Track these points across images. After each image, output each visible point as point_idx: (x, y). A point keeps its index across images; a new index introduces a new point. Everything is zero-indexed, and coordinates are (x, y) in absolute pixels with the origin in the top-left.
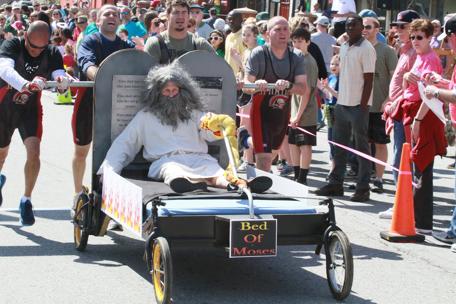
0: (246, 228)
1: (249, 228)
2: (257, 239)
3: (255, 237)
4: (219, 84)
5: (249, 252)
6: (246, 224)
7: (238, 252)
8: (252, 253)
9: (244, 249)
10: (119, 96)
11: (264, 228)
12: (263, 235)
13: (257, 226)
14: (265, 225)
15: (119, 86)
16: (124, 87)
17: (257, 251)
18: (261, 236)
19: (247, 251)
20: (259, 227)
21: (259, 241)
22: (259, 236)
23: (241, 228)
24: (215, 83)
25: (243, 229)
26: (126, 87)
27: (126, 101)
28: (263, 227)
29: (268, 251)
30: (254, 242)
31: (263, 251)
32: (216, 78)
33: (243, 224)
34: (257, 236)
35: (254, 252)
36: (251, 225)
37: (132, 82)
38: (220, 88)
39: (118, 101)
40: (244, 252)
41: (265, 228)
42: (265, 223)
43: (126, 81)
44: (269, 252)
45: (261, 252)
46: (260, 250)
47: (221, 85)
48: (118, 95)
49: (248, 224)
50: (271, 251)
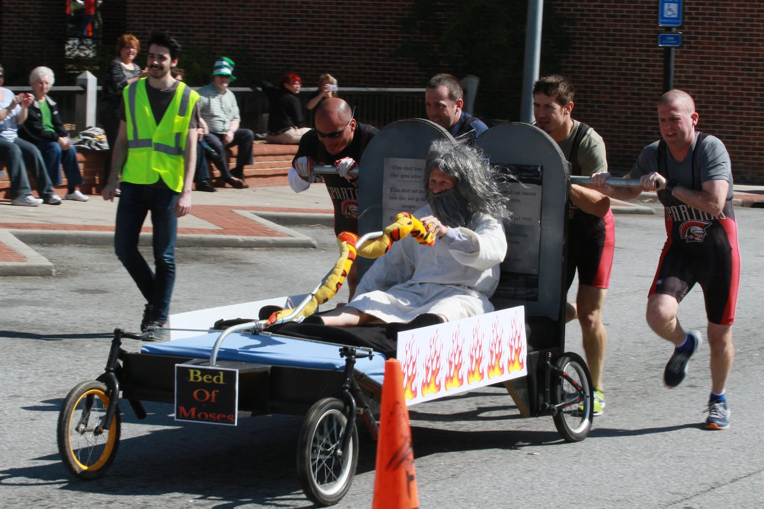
0: (196, 378)
1: (200, 379)
2: (211, 397)
3: (207, 394)
4: (538, 176)
5: (199, 415)
6: (195, 373)
7: (185, 413)
8: (203, 418)
9: (193, 410)
10: (393, 190)
11: (219, 381)
12: (218, 391)
13: (210, 377)
14: (221, 377)
15: (393, 175)
16: (400, 177)
17: (211, 415)
18: (216, 393)
19: (196, 414)
20: (212, 379)
21: (213, 400)
22: (213, 392)
23: (189, 378)
24: (532, 174)
25: (192, 379)
26: (402, 176)
27: (401, 198)
28: (218, 379)
29: (224, 416)
30: (207, 400)
31: (219, 416)
32: (533, 166)
33: (192, 372)
34: (211, 393)
35: (207, 416)
36: (202, 375)
37: (411, 169)
38: (540, 183)
39: (390, 198)
40: (193, 414)
41: (221, 382)
42: (222, 373)
43: (403, 167)
44: (226, 418)
45: (216, 416)
46: (215, 414)
47: (542, 177)
48: (392, 188)
49: (199, 373)
50: (228, 416)
